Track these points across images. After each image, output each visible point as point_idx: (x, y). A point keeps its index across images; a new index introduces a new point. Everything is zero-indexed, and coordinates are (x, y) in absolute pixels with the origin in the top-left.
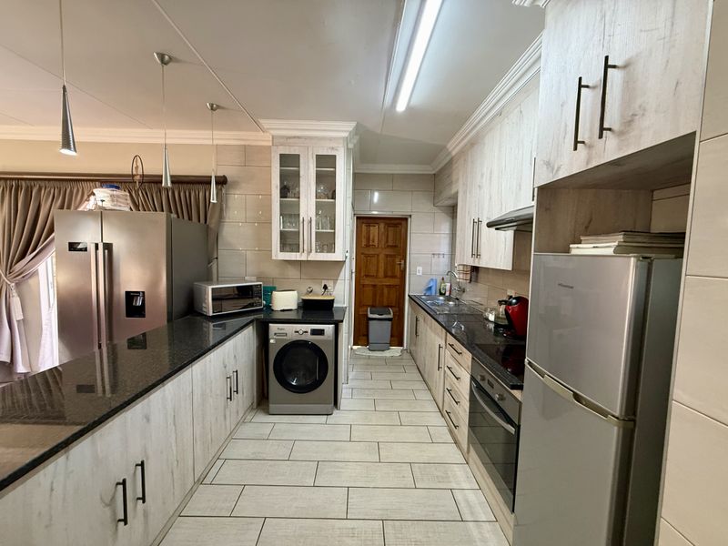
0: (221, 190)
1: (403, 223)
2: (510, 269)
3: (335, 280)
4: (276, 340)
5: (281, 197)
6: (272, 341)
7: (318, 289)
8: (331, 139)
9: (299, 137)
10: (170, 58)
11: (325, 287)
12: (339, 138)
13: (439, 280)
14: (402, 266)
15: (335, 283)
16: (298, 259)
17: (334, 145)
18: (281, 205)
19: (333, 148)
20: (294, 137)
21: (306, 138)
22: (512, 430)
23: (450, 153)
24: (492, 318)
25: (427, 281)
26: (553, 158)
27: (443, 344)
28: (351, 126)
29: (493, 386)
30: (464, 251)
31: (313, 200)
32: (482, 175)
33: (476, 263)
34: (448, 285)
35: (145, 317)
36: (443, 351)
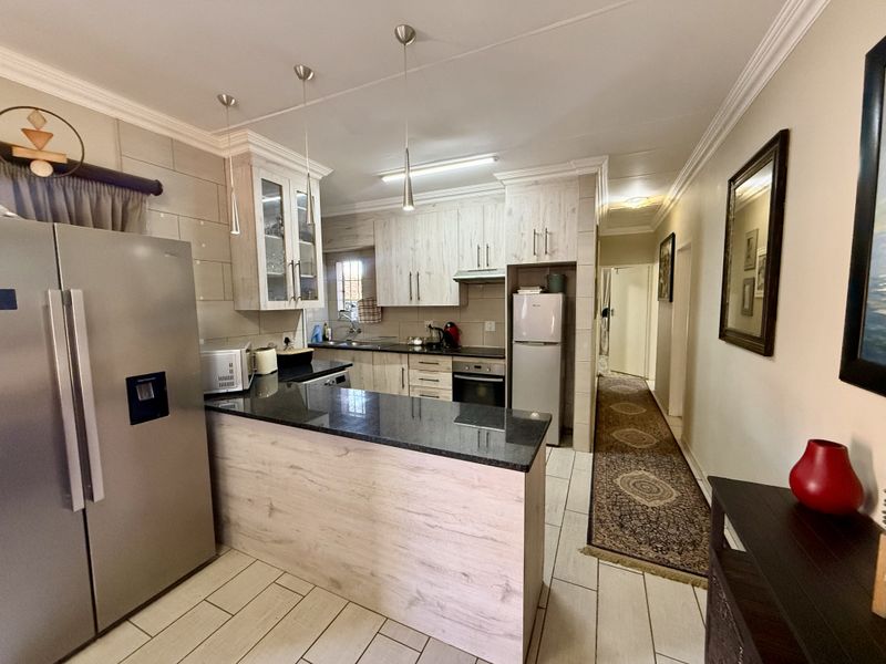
2: (458, 304)
3: (295, 331)
5: (266, 234)
7: (280, 344)
11: (287, 341)
12: (315, 179)
13: (322, 324)
15: (294, 335)
16: (286, 309)
22: (501, 380)
23: (354, 209)
24: (417, 342)
25: (313, 329)
26: (518, 254)
27: (405, 366)
28: (326, 171)
29: (479, 367)
30: (392, 295)
31: (297, 241)
32: (415, 242)
33: (414, 304)
34: (329, 330)
35: (167, 414)
36: (406, 372)
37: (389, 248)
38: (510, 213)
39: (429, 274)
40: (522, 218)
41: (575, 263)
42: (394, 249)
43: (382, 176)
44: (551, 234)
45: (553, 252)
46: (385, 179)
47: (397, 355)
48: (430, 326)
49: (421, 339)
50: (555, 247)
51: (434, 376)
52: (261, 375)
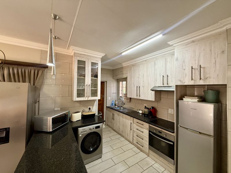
0: (44, 70)
1: (103, 83)
2: (154, 100)
3: (93, 106)
4: (82, 134)
5: (78, 76)
6: (80, 136)
7: (87, 110)
8: (96, 57)
9: (85, 55)
10: (59, 18)
11: (90, 109)
12: (99, 58)
13: (115, 101)
14: (103, 97)
15: (93, 107)
16: (84, 100)
17: (97, 60)
18: (77, 79)
19: (97, 61)
20: (83, 55)
21: (88, 56)
22: (172, 143)
23: (123, 65)
24: (141, 112)
25: (111, 101)
26: (182, 80)
27: (132, 122)
28: (103, 55)
29: (161, 133)
30: (131, 94)
31: (90, 78)
32: (139, 75)
33: (138, 98)
34: (117, 102)
35: (8, 142)
36: (132, 124)
37: (131, 78)
38: (177, 59)
39: (143, 87)
40: (184, 62)
41: (226, 85)
42: (132, 78)
43: (121, 53)
44: (204, 68)
45: (207, 78)
46: (123, 54)
47: (130, 117)
48: (146, 106)
49: (142, 111)
50: (208, 76)
51: (142, 130)
52: (72, 122)
